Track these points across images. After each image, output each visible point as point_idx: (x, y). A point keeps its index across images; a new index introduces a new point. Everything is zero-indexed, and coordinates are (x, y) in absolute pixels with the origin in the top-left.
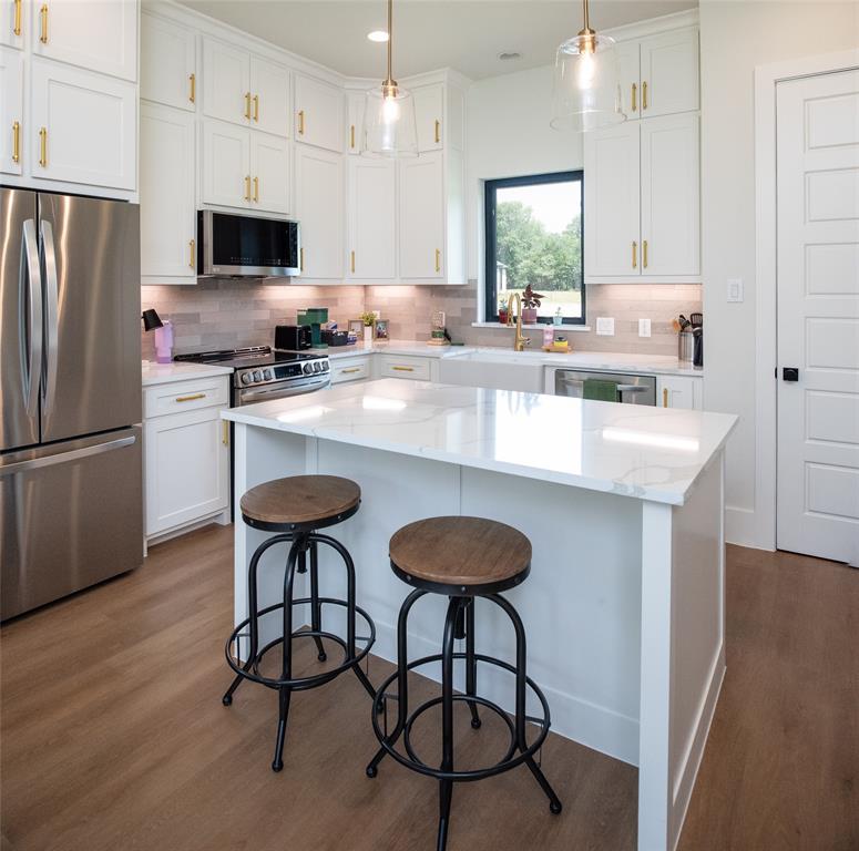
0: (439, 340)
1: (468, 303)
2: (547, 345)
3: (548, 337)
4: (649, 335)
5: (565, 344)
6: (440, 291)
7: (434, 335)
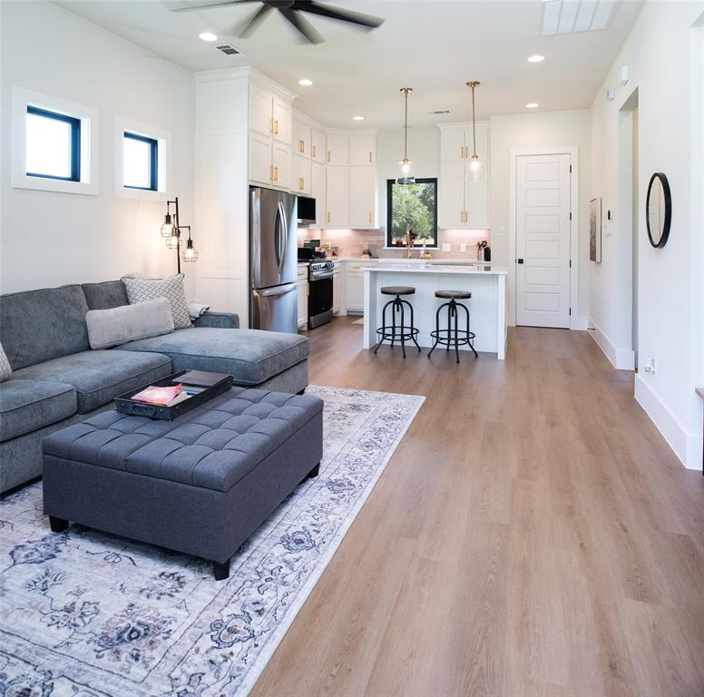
0: (367, 256)
1: (380, 238)
2: (422, 256)
3: (423, 252)
4: (464, 251)
5: (429, 255)
6: (364, 232)
7: (364, 253)
